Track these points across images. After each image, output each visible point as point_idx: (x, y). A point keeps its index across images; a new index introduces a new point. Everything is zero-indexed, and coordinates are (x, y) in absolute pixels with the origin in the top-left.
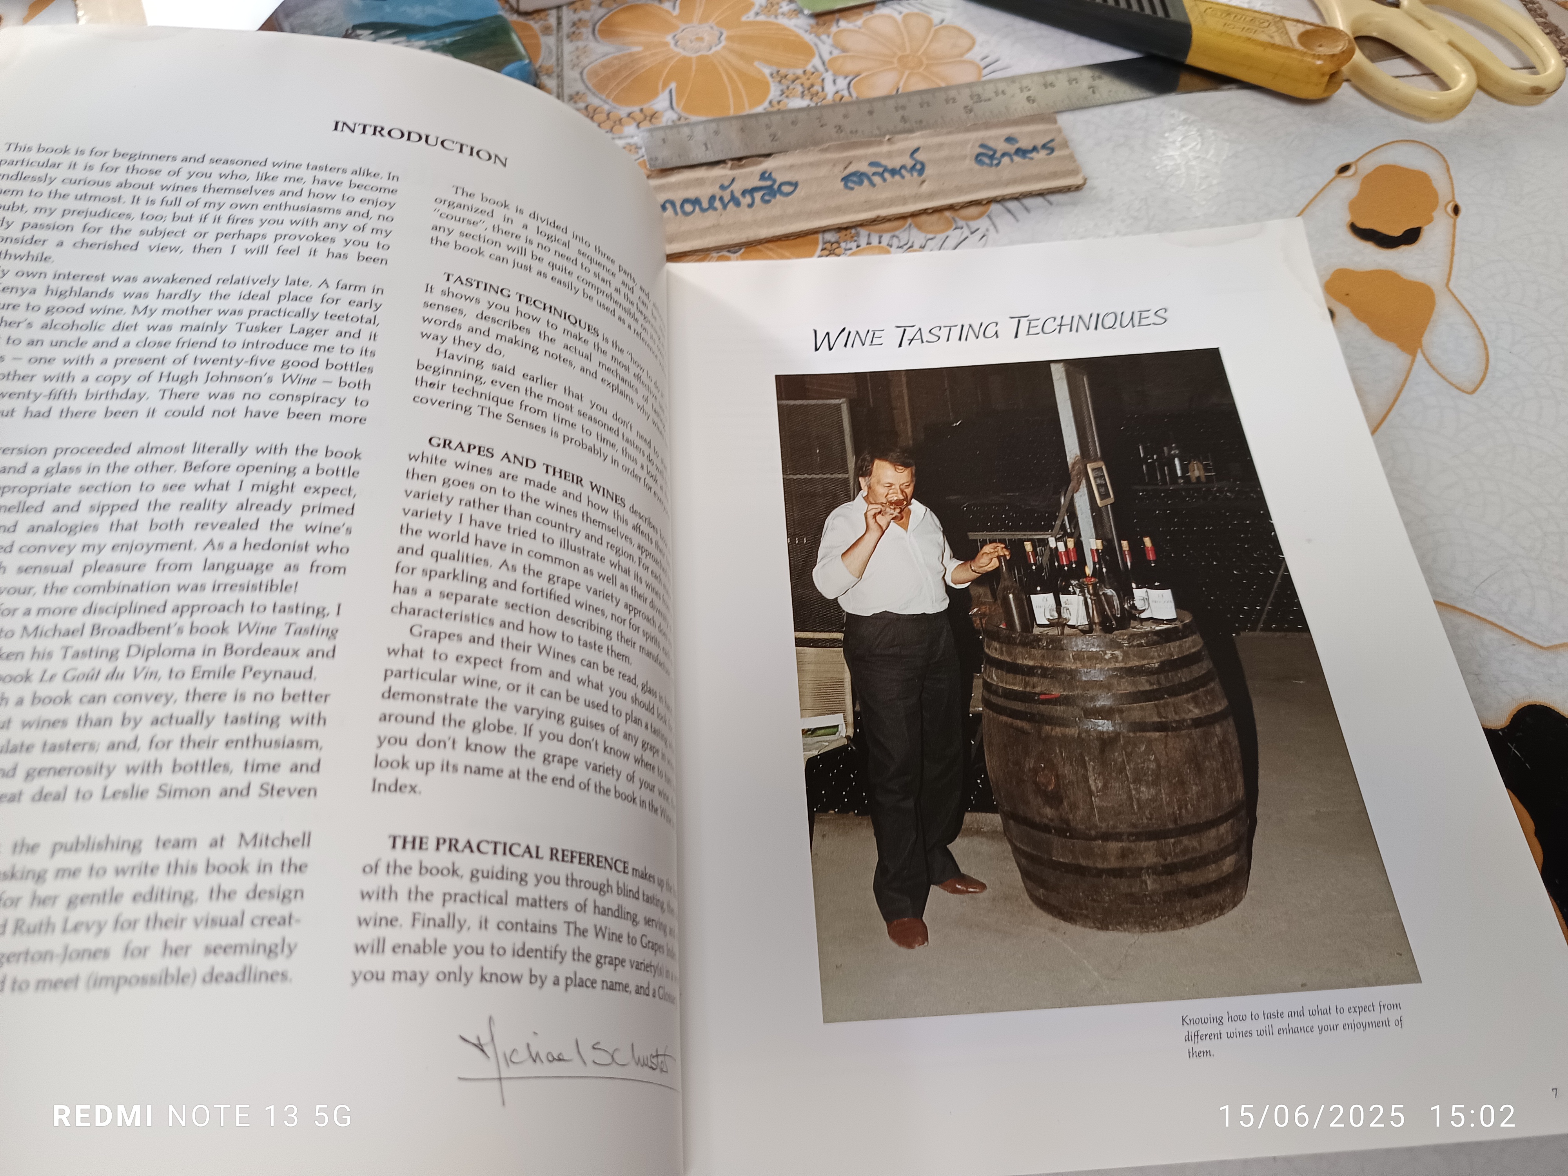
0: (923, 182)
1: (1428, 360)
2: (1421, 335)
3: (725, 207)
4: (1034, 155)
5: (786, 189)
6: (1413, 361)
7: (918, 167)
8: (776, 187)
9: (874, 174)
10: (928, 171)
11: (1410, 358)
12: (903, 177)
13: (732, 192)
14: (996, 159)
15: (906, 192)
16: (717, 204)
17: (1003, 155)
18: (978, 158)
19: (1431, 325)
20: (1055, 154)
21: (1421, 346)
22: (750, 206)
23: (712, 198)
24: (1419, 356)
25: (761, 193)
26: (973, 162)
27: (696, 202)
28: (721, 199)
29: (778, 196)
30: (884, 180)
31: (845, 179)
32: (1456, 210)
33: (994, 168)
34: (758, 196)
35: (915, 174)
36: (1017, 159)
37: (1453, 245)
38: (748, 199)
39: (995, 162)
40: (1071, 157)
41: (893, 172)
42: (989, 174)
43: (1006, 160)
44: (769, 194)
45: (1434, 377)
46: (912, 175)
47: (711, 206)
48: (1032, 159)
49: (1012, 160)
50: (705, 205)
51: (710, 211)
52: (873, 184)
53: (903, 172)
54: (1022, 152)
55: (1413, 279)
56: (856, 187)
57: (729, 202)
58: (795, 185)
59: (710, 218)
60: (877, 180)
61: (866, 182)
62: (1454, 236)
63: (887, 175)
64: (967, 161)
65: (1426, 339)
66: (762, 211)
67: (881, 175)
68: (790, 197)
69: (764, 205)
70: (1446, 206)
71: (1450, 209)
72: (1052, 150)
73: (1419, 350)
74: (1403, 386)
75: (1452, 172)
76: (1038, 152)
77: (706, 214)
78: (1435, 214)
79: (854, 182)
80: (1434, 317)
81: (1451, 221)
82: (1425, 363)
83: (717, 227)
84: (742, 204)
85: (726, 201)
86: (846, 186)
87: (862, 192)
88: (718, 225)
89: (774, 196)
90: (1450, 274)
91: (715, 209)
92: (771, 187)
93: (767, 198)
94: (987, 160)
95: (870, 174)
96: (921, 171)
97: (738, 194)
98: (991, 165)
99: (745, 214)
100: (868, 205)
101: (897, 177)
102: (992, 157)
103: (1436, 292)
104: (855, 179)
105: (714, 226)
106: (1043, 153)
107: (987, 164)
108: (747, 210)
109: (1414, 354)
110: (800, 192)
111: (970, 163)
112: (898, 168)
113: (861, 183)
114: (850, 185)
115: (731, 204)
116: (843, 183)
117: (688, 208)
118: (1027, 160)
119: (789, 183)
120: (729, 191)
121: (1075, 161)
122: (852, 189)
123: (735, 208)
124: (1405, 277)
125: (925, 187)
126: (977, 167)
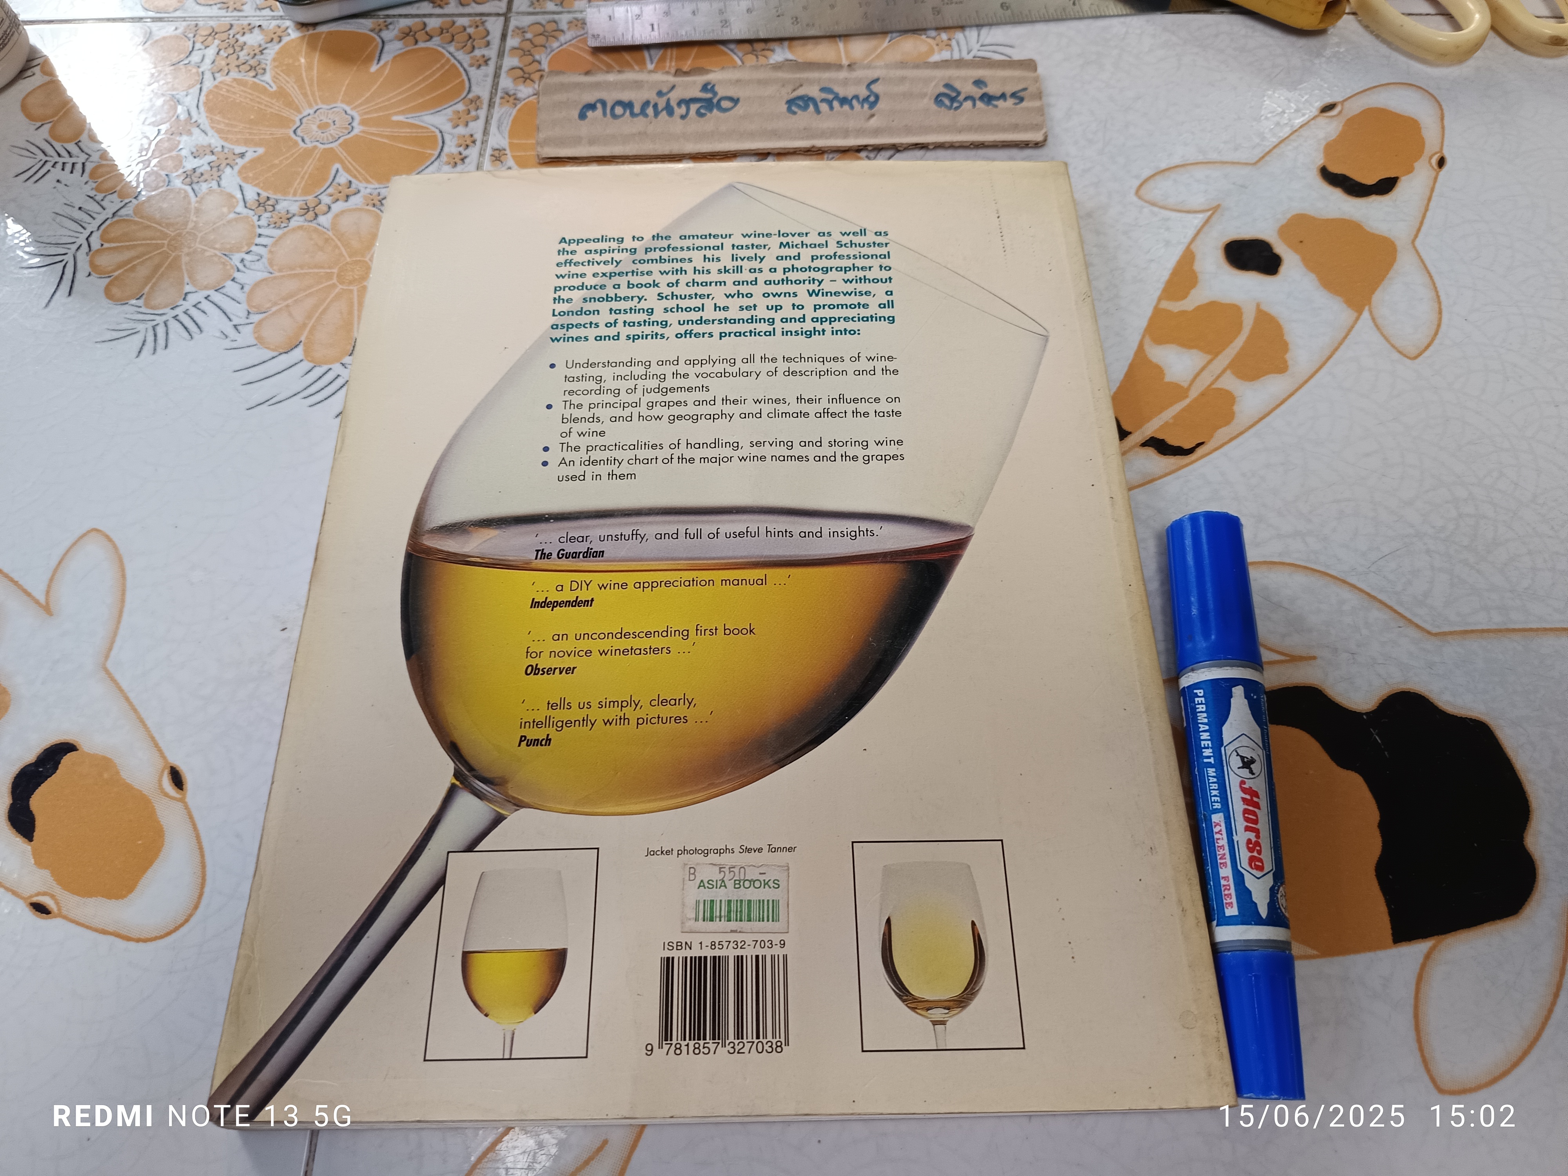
0: (872, 116)
1: (1373, 319)
2: (1373, 291)
3: (657, 114)
4: (1000, 103)
5: (725, 104)
6: (1357, 319)
7: (872, 99)
8: (715, 101)
9: (823, 100)
10: (880, 105)
11: (1355, 315)
12: (852, 107)
13: (668, 100)
14: (958, 101)
15: (851, 124)
16: (650, 111)
17: (966, 99)
18: (938, 99)
19: (1386, 282)
20: (1024, 104)
21: (1369, 303)
22: (683, 117)
23: (646, 104)
24: (1366, 314)
25: (697, 105)
26: (933, 101)
27: (628, 105)
28: (655, 106)
29: (715, 111)
30: (831, 108)
31: (790, 102)
32: (1441, 162)
33: (952, 111)
34: (694, 107)
35: (866, 106)
36: (979, 104)
37: (1429, 199)
38: (683, 110)
39: (955, 105)
40: (1041, 111)
41: (844, 101)
42: (945, 117)
43: (968, 104)
44: (706, 108)
45: (1376, 337)
46: (862, 107)
47: (643, 112)
48: (996, 106)
49: (974, 105)
50: (637, 110)
51: (641, 117)
52: (818, 111)
53: (855, 102)
54: (987, 98)
55: (1377, 232)
56: (799, 112)
57: (662, 110)
58: (735, 101)
59: (640, 123)
60: (824, 107)
61: (811, 108)
62: (1432, 190)
63: (836, 104)
64: (926, 101)
65: (1378, 296)
66: (694, 125)
67: (830, 103)
68: (727, 114)
69: (698, 118)
70: (1431, 158)
71: (1434, 161)
72: (1022, 100)
73: (1367, 308)
74: (1340, 344)
75: (1446, 122)
76: (1005, 100)
77: (635, 119)
78: (1417, 165)
79: (799, 107)
80: (1391, 274)
81: (1433, 174)
82: (1370, 323)
83: (643, 135)
84: (675, 114)
85: (660, 107)
86: (789, 110)
87: (804, 118)
88: (645, 133)
89: (711, 110)
90: (1419, 230)
91: (646, 116)
92: (709, 101)
93: (703, 111)
94: (947, 102)
95: (818, 100)
96: (873, 105)
97: (673, 103)
98: (950, 108)
99: (676, 125)
100: (808, 133)
101: (846, 107)
102: (953, 100)
103: (1399, 248)
104: (801, 103)
105: (640, 133)
106: (1010, 102)
107: (946, 106)
108: (679, 121)
109: (1360, 313)
110: (740, 110)
111: (928, 103)
112: (850, 98)
113: (805, 108)
114: (794, 108)
115: (664, 112)
116: (786, 106)
117: (619, 110)
118: (990, 107)
119: (730, 99)
120: (665, 99)
121: (1043, 115)
122: (795, 113)
123: (667, 117)
124: (1368, 229)
125: (873, 122)
126: (934, 107)
